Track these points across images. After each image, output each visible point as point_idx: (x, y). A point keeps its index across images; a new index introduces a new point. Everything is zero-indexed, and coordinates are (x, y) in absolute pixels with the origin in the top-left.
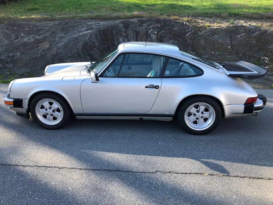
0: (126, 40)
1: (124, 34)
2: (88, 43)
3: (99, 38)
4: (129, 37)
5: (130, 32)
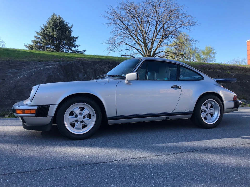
0: (85, 75)
1: (83, 71)
2: (52, 76)
3: (62, 72)
4: (88, 74)
5: (88, 69)
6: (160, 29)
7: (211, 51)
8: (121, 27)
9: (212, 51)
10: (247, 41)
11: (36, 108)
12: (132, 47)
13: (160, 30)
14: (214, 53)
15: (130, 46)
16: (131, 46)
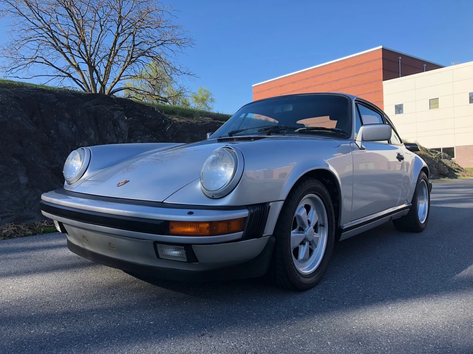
0: (73, 127)
1: (67, 115)
4: (80, 123)
5: (80, 112)
6: (121, 42)
7: (207, 96)
8: (33, 23)
9: (210, 98)
10: (253, 86)
11: (245, 213)
12: (63, 71)
13: (121, 44)
14: (212, 100)
15: (57, 68)
16: (60, 70)
